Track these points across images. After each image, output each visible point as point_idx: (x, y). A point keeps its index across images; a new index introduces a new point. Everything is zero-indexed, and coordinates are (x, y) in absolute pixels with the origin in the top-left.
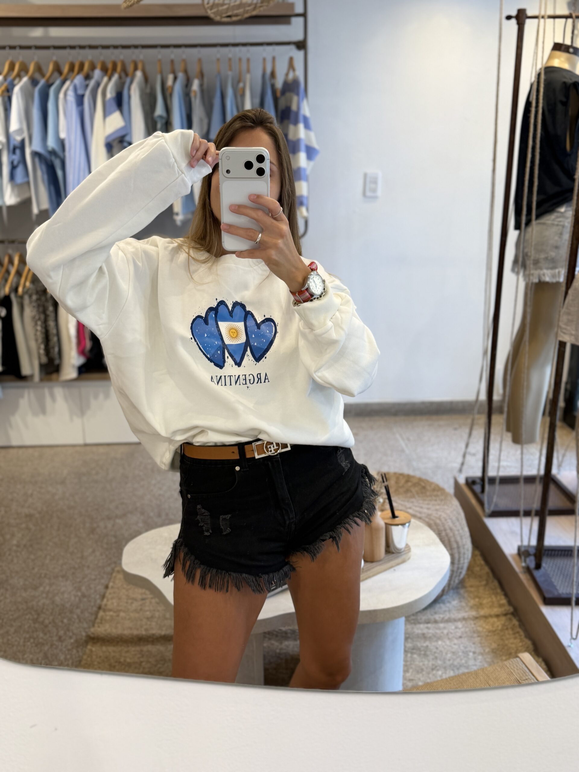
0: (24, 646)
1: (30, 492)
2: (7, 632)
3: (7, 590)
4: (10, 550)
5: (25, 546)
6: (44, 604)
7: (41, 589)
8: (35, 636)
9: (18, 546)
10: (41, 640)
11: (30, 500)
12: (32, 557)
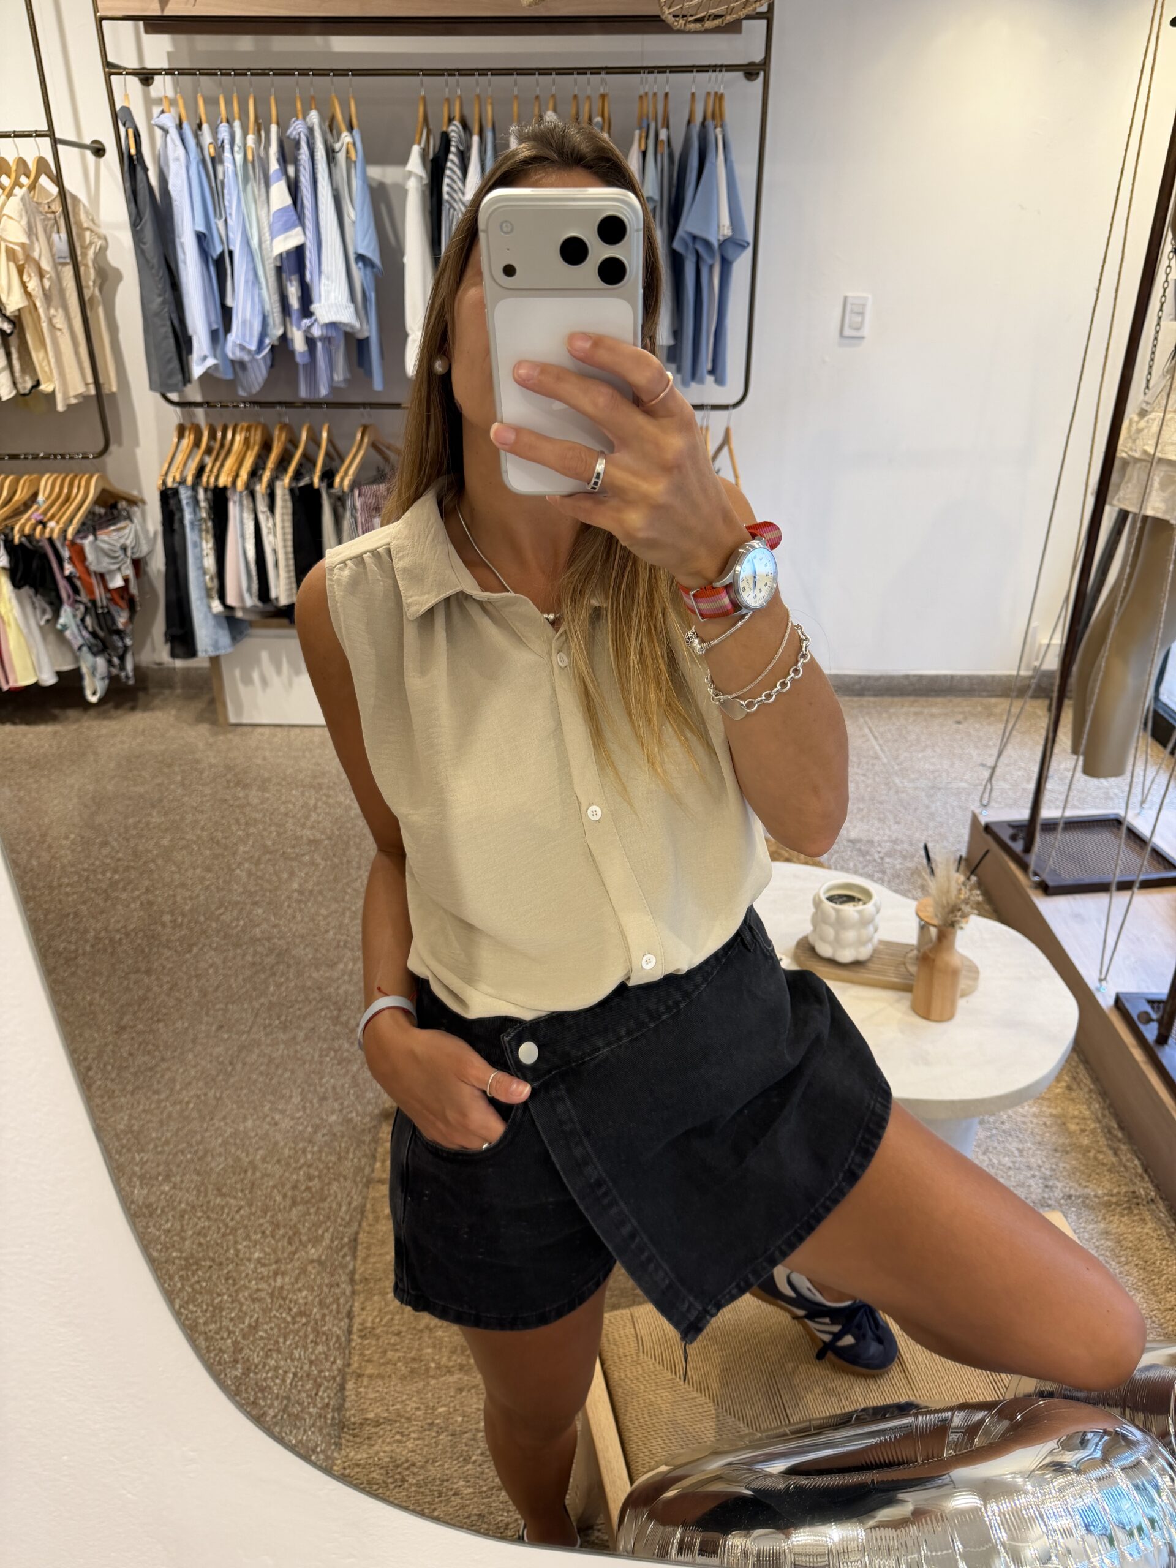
0: (321, 1063)
1: (312, 802)
2: (294, 1038)
3: (289, 966)
4: (289, 897)
5: (311, 892)
6: (346, 992)
7: (341, 966)
8: (336, 1045)
9: (301, 892)
10: (345, 1054)
11: (314, 816)
12: (323, 911)
